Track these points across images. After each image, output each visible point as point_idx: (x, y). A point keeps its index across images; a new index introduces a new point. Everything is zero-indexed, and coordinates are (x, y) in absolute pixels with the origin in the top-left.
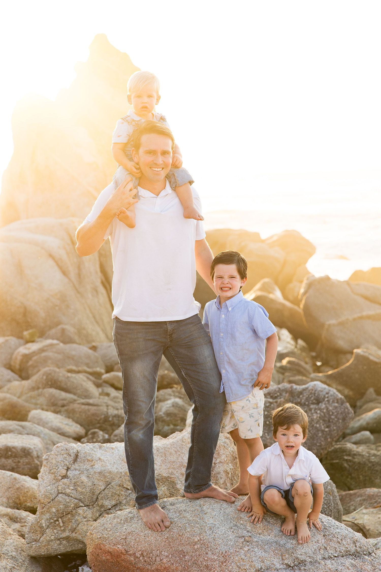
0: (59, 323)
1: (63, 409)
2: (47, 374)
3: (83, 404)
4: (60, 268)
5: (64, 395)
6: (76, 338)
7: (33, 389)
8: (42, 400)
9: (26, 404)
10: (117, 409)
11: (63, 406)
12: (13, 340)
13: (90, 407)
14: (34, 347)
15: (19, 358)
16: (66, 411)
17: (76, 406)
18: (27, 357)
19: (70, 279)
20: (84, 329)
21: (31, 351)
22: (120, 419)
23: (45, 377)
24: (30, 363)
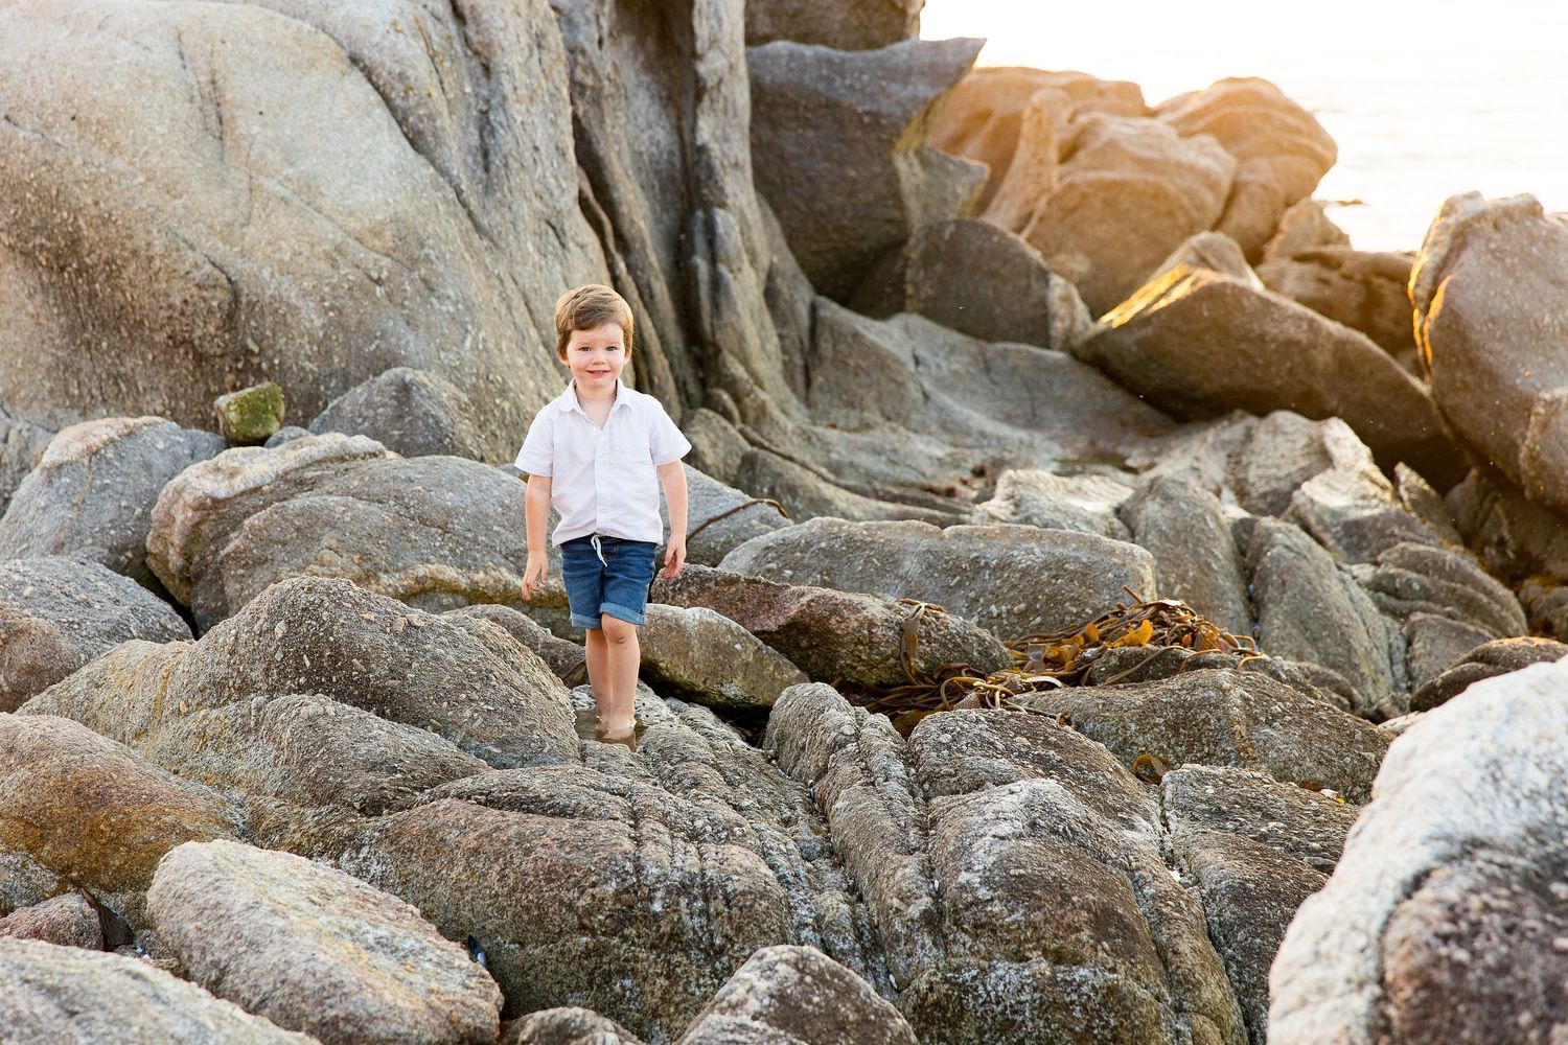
0: (386, 361)
1: (370, 827)
2: (299, 615)
3: (491, 801)
4: (400, 117)
5: (383, 735)
6: (465, 428)
7: (218, 690)
8: (256, 761)
9: (165, 784)
10: (694, 836)
11: (372, 808)
12: (161, 433)
13: (536, 822)
14: (257, 466)
15: (183, 517)
16: (391, 838)
17: (447, 812)
18: (218, 514)
19: (443, 171)
20: (503, 392)
21: (239, 485)
22: (717, 905)
23: (280, 629)
24: (235, 542)
